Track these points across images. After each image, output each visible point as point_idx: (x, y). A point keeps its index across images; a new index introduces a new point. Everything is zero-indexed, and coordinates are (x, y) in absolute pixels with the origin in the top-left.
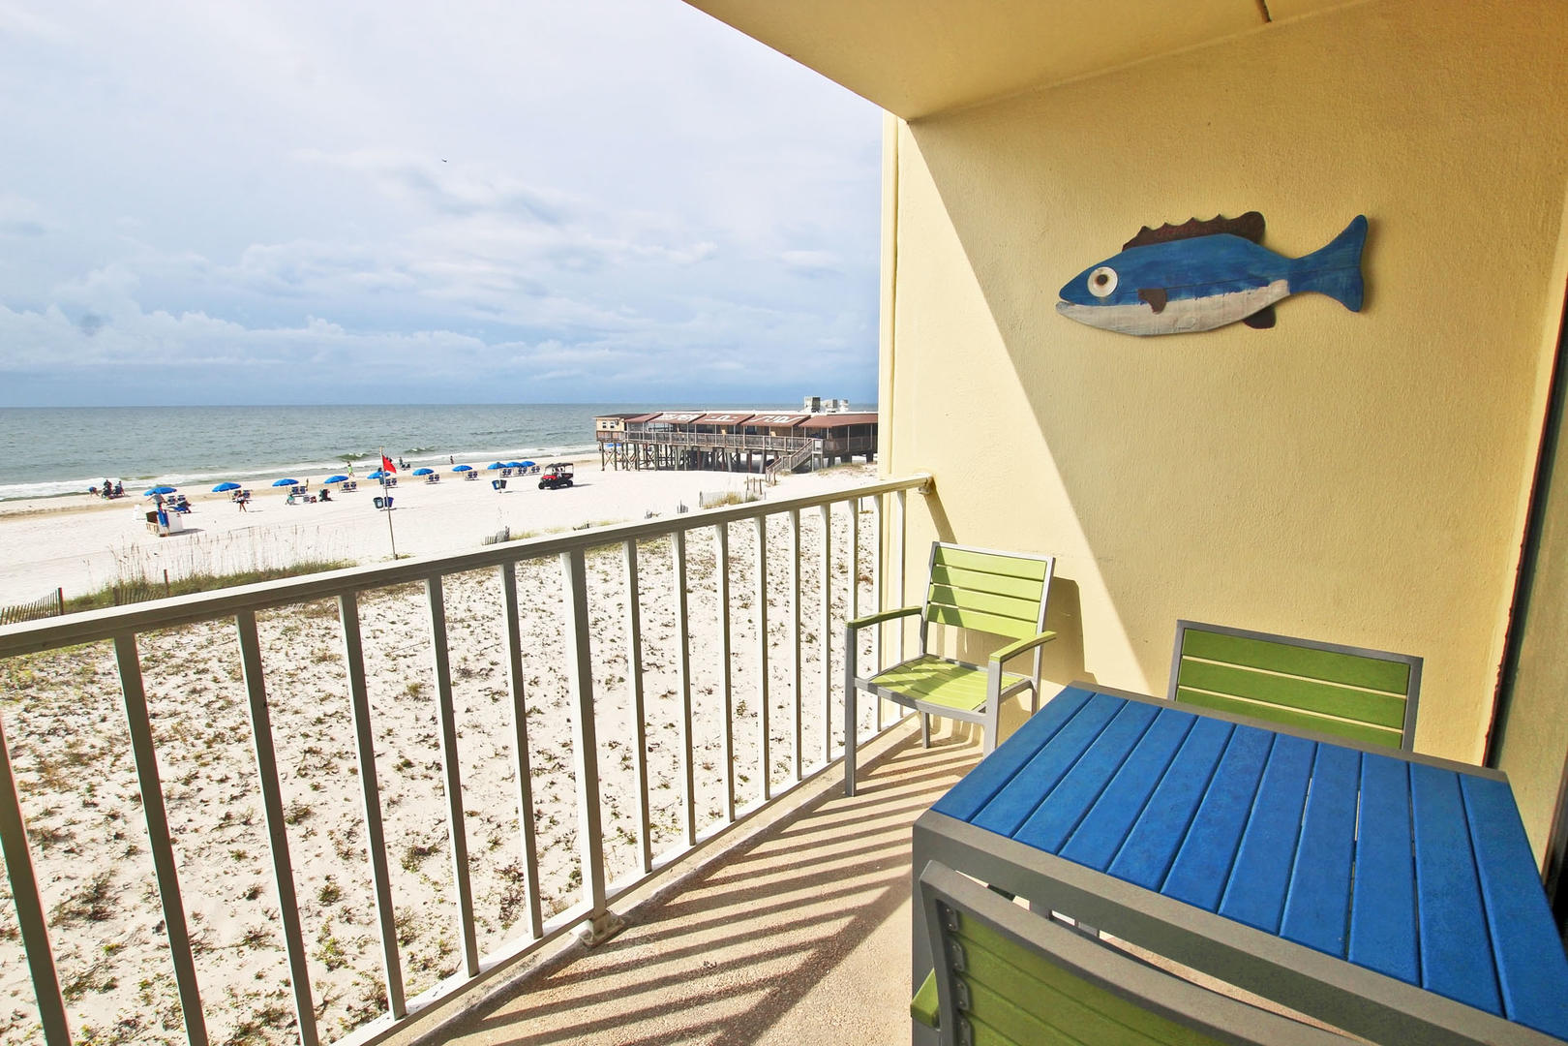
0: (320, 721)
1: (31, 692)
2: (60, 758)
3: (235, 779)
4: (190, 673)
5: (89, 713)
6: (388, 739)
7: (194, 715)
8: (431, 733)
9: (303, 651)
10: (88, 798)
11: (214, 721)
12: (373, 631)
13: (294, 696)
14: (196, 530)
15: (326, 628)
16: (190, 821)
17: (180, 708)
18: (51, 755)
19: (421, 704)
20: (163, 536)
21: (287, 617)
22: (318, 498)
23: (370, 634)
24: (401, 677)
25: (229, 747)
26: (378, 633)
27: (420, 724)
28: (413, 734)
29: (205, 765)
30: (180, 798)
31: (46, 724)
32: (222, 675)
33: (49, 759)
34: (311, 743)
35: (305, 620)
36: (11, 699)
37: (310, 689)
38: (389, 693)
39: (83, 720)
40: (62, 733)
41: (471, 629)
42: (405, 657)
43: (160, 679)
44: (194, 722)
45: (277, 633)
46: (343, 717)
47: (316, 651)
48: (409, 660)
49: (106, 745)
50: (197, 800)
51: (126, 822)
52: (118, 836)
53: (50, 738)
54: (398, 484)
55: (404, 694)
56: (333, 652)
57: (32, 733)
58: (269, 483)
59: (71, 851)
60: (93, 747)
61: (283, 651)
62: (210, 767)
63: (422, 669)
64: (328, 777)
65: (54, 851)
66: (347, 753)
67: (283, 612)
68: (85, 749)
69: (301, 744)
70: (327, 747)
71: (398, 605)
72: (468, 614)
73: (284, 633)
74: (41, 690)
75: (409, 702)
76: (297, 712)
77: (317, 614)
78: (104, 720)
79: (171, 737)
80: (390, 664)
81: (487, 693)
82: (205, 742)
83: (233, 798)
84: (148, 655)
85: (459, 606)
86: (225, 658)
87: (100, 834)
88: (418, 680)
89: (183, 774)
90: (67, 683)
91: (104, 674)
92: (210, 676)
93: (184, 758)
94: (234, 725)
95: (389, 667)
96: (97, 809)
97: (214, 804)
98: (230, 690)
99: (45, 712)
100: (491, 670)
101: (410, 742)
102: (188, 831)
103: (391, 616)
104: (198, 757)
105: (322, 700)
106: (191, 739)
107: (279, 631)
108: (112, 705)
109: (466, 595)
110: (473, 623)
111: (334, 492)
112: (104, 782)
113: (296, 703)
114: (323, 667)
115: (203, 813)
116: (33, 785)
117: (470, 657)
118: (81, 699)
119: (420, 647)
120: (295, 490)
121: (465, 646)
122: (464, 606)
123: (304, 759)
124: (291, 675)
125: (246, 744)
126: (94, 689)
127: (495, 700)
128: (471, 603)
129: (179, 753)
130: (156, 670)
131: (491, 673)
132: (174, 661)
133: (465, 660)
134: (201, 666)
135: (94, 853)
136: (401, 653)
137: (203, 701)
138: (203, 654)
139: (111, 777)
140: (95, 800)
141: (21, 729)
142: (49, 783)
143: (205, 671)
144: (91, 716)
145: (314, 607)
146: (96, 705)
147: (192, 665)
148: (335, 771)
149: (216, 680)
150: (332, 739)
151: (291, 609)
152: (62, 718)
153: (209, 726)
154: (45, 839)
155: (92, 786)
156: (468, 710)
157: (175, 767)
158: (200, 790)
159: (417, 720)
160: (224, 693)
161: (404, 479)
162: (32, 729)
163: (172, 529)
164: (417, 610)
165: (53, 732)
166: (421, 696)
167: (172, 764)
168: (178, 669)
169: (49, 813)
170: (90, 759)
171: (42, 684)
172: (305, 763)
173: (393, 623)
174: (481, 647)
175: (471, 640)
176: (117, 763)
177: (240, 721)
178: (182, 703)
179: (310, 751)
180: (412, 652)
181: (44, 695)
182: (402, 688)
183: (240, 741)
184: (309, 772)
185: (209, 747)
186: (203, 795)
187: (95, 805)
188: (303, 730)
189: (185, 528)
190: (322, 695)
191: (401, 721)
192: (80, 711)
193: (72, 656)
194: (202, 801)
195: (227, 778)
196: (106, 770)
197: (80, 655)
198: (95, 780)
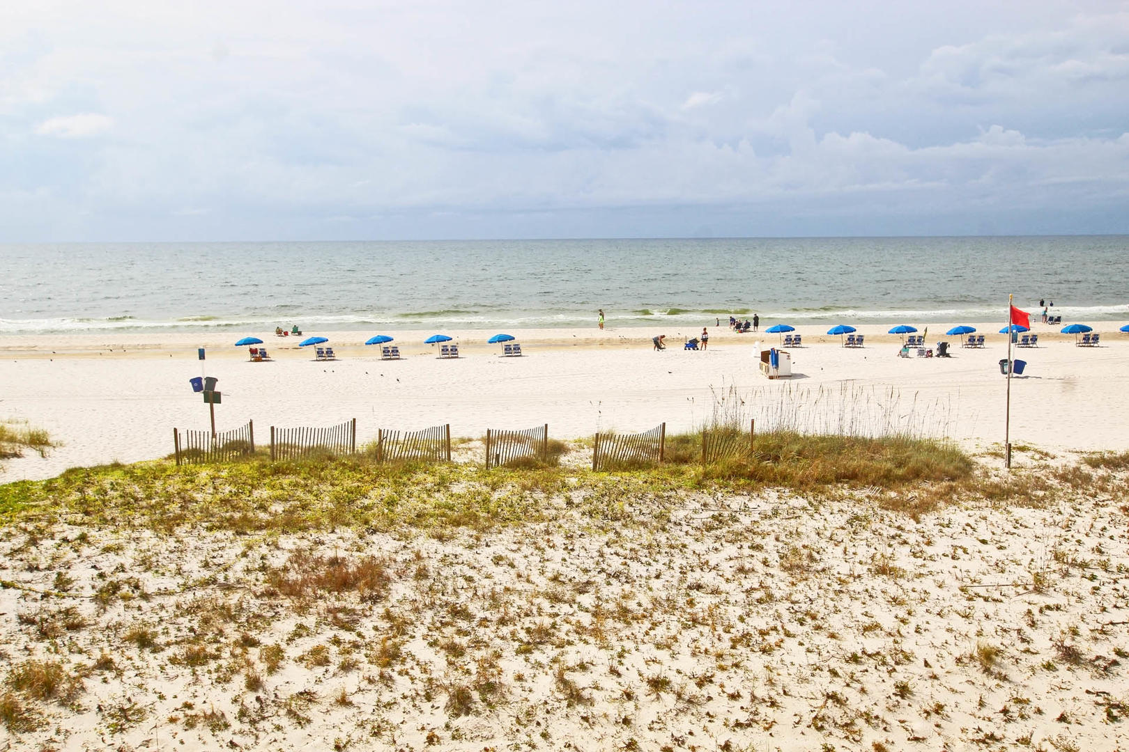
0: (855, 659)
1: (617, 525)
2: (611, 606)
3: (745, 701)
4: (746, 545)
5: (650, 564)
6: (935, 718)
7: (732, 600)
8: (998, 734)
9: (863, 552)
10: (615, 663)
11: (748, 615)
12: (955, 547)
13: (837, 611)
14: (802, 376)
15: (899, 528)
16: (691, 733)
17: (724, 586)
18: (607, 601)
19: (992, 682)
20: (771, 378)
21: (859, 501)
22: (935, 352)
23: (950, 551)
24: (973, 630)
25: (752, 656)
26: (960, 551)
27: (985, 712)
28: (972, 724)
29: (722, 668)
30: (690, 701)
31: (615, 564)
32: (774, 558)
33: (604, 605)
34: (837, 687)
35: (879, 512)
36: (602, 528)
37: (857, 608)
38: (952, 648)
39: (642, 570)
40: (623, 579)
41: (1096, 584)
42: (986, 600)
43: (717, 545)
44: (730, 608)
45: (842, 520)
46: (884, 663)
47: (878, 556)
48: (990, 608)
49: (650, 606)
50: (703, 710)
51: (636, 708)
52: (626, 721)
53: (613, 581)
54: (1039, 343)
55: (972, 657)
56: (897, 564)
57: (603, 570)
58: (884, 329)
59: (585, 719)
60: (640, 605)
61: (843, 545)
62: (726, 674)
63: (1005, 626)
64: (846, 743)
65: (575, 713)
66: (877, 717)
67: (858, 494)
68: (632, 605)
69: (823, 682)
70: (856, 702)
71: (996, 517)
72: (1097, 556)
73: (850, 522)
74: (625, 526)
75: (975, 672)
76: (833, 636)
77: (895, 505)
78: (658, 577)
79: (704, 619)
80: (962, 605)
81: (1100, 700)
82: (732, 640)
83: (738, 724)
84: (716, 513)
85: (1084, 539)
86: (782, 538)
87: (613, 711)
88: (995, 642)
89: (700, 672)
90: (644, 524)
91: (675, 523)
92: (760, 555)
93: (706, 651)
94: (764, 627)
95: (960, 608)
96: (620, 680)
97: (719, 722)
98: (776, 580)
99: (621, 551)
100: (1115, 663)
101: (964, 736)
102: (686, 746)
103: (983, 531)
104: (720, 656)
105: (866, 629)
106: (720, 629)
107: (846, 517)
108: (671, 561)
109: (1099, 525)
110: (1100, 574)
111: (956, 346)
112: (633, 651)
113: (835, 622)
114: (879, 583)
115: (705, 729)
116: (584, 628)
117: (1084, 630)
118: (650, 546)
119: (1010, 591)
120: (912, 340)
121: (1079, 609)
122: (1092, 542)
123: (825, 706)
124: (842, 582)
125: (769, 658)
126: (662, 537)
127: (1113, 718)
128: (1105, 540)
129: (705, 643)
130: (718, 532)
131: (1115, 669)
132: (737, 527)
133: (1075, 632)
134: (758, 540)
135: (602, 731)
136: (982, 591)
137: (747, 585)
138: (765, 526)
139: (641, 647)
140: (621, 669)
141: (597, 563)
142: (596, 632)
143: (758, 548)
144: (650, 568)
145: (893, 494)
146: (658, 557)
147: (750, 535)
148: (857, 738)
149: (765, 563)
150: (863, 691)
151: (867, 492)
152: (629, 562)
153: (742, 619)
154: (571, 695)
155: (624, 651)
156: (1062, 719)
157: (695, 660)
158: (710, 699)
159: (982, 704)
160: (769, 581)
161: (1049, 336)
162: (605, 566)
163: (781, 371)
164: (1021, 531)
165: (617, 576)
166: (995, 669)
167: (694, 654)
168: (736, 538)
169: (583, 667)
170: (633, 618)
171: (626, 518)
172: (823, 711)
173: (984, 542)
174: (1106, 618)
175: (1091, 601)
176: (652, 633)
177: (772, 624)
178: (727, 580)
179: (833, 697)
180: (997, 595)
181: (624, 532)
182: (969, 647)
183: (764, 651)
184: (826, 726)
185: (733, 647)
186: (710, 707)
187: (619, 675)
188: (834, 664)
189: (793, 371)
190: (867, 621)
191: (957, 697)
192: (644, 560)
193: (657, 496)
194: (708, 714)
195: (739, 696)
196: (640, 636)
197: (662, 497)
198: (629, 645)
